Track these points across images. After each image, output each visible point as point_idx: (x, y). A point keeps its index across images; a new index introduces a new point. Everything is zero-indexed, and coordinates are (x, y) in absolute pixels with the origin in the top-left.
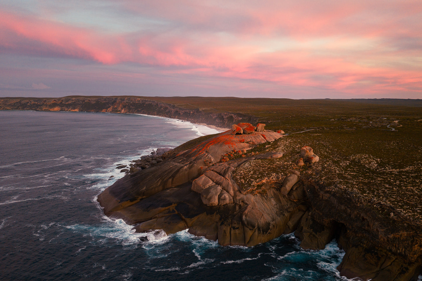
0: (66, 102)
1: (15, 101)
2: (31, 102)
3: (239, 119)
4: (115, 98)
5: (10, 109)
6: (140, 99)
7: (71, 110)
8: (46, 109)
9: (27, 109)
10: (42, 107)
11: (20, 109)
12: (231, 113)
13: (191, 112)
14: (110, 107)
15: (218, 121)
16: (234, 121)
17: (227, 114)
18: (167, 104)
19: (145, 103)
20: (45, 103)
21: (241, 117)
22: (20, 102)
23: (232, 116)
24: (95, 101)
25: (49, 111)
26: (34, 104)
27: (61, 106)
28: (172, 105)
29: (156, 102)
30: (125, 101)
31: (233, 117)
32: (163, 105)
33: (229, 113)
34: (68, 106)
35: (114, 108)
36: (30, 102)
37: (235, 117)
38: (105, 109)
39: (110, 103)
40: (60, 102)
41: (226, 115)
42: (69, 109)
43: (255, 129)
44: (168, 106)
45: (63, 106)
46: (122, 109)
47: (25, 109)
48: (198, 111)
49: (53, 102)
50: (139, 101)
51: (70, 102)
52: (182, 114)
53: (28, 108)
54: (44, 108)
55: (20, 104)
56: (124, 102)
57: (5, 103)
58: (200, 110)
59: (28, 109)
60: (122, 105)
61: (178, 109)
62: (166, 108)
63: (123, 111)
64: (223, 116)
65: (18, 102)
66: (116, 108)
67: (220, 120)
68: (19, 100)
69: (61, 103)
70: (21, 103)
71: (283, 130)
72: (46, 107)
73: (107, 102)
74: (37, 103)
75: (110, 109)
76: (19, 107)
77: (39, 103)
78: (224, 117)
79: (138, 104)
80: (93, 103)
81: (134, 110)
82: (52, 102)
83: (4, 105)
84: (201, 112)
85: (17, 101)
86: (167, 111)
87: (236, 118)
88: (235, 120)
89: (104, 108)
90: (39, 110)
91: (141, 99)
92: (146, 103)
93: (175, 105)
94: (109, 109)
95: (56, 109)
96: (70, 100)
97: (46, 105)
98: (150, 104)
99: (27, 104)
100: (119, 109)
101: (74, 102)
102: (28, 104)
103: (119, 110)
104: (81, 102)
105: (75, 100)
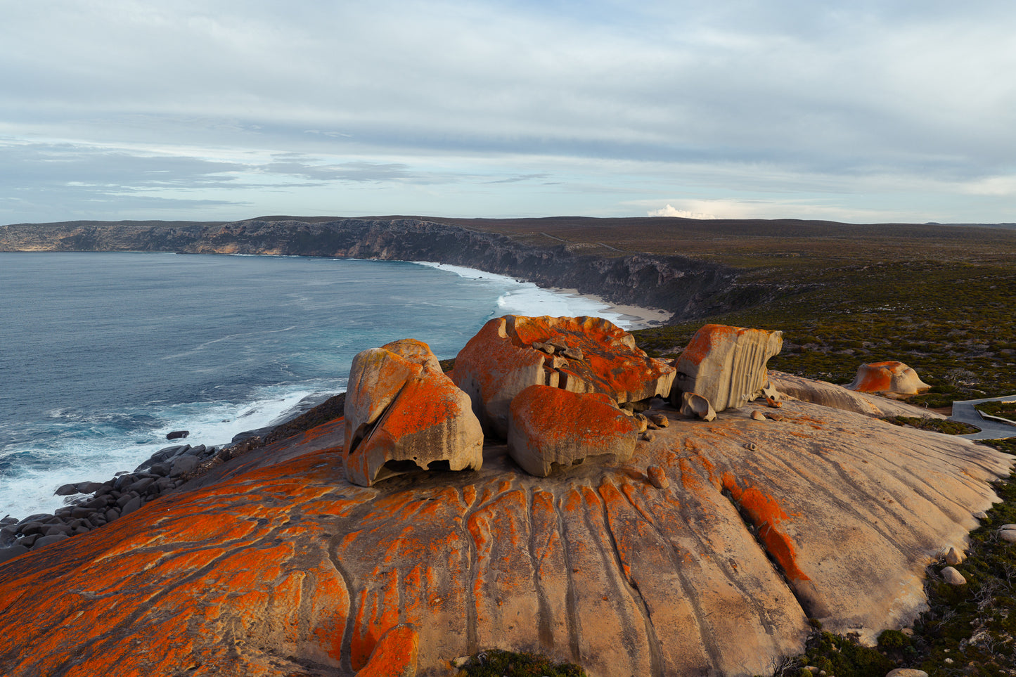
0: (252, 232)
1: (140, 229)
2: (174, 231)
3: (676, 276)
4: (369, 220)
5: (128, 249)
6: (426, 223)
7: (264, 250)
8: (206, 248)
9: (166, 250)
10: (195, 243)
11: (149, 248)
12: (650, 257)
13: (545, 257)
14: (354, 244)
15: (611, 282)
16: (660, 282)
17: (640, 260)
18: (489, 235)
19: (438, 233)
20: (204, 235)
21: (681, 269)
22: (151, 232)
23: (653, 268)
24: (321, 228)
25: (214, 253)
26: (182, 237)
27: (241, 242)
28: (502, 236)
29: (464, 229)
30: (390, 229)
31: (658, 268)
32: (479, 238)
33: (646, 256)
34: (257, 241)
35: (364, 247)
36: (172, 232)
37: (664, 270)
38: (343, 250)
39: (356, 235)
40: (239, 230)
41: (636, 263)
42: (258, 248)
43: (664, 387)
44: (491, 241)
45: (246, 242)
46: (382, 248)
47: (161, 248)
48: (561, 251)
49: (223, 233)
50: (425, 228)
51: (261, 232)
52: (520, 261)
53: (167, 246)
54: (201, 247)
55: (152, 236)
56: (388, 230)
57: (116, 234)
58: (569, 248)
59: (167, 248)
60: (383, 238)
61: (512, 247)
62: (485, 246)
63: (384, 254)
64: (627, 268)
65: (148, 232)
66: (368, 246)
67: (619, 280)
68: (149, 227)
69: (241, 234)
70: (154, 234)
71: (913, 364)
72: (206, 244)
73: (350, 231)
74: (188, 233)
75: (355, 250)
76: (147, 243)
77: (193, 235)
78: (631, 269)
79: (421, 235)
80: (318, 233)
81: (411, 252)
82: (221, 232)
83: (115, 239)
84: (568, 254)
85: (145, 228)
86: (487, 253)
87: (664, 274)
88: (663, 280)
89: (340, 248)
90: (189, 251)
91: (429, 224)
92: (442, 233)
93: (508, 237)
94: (352, 249)
95: (229, 248)
96: (260, 227)
97: (207, 239)
98: (452, 235)
99: (166, 236)
100: (377, 249)
101: (272, 232)
102: (169, 237)
103: (375, 251)
104: (288, 232)
105: (274, 227)
